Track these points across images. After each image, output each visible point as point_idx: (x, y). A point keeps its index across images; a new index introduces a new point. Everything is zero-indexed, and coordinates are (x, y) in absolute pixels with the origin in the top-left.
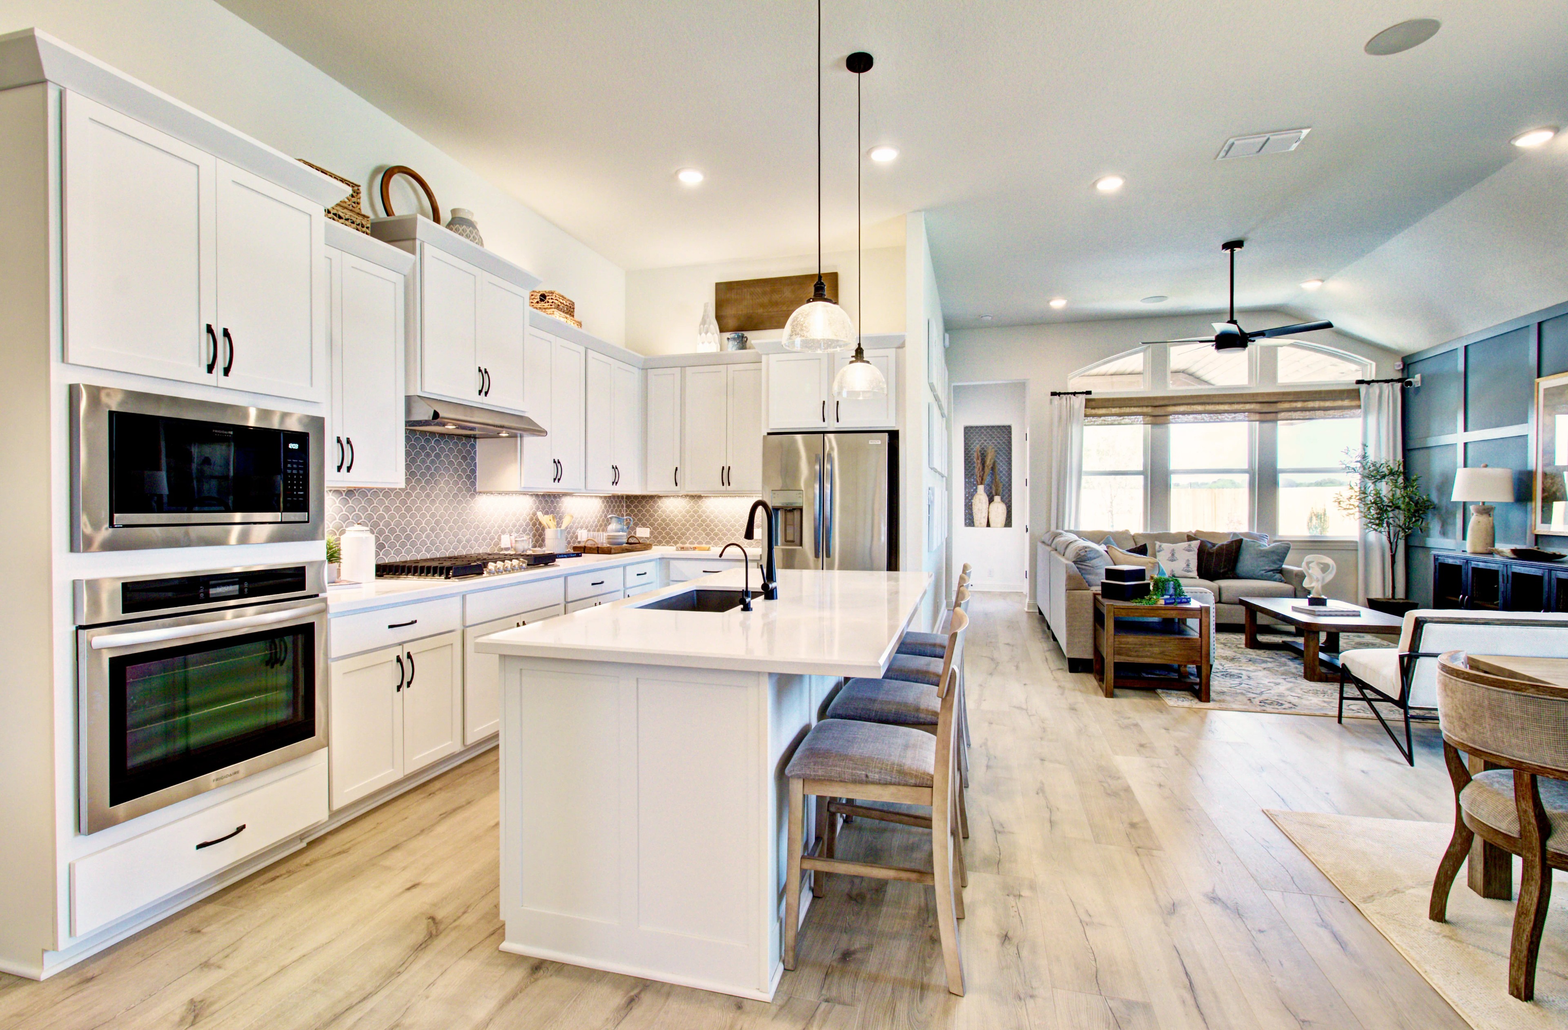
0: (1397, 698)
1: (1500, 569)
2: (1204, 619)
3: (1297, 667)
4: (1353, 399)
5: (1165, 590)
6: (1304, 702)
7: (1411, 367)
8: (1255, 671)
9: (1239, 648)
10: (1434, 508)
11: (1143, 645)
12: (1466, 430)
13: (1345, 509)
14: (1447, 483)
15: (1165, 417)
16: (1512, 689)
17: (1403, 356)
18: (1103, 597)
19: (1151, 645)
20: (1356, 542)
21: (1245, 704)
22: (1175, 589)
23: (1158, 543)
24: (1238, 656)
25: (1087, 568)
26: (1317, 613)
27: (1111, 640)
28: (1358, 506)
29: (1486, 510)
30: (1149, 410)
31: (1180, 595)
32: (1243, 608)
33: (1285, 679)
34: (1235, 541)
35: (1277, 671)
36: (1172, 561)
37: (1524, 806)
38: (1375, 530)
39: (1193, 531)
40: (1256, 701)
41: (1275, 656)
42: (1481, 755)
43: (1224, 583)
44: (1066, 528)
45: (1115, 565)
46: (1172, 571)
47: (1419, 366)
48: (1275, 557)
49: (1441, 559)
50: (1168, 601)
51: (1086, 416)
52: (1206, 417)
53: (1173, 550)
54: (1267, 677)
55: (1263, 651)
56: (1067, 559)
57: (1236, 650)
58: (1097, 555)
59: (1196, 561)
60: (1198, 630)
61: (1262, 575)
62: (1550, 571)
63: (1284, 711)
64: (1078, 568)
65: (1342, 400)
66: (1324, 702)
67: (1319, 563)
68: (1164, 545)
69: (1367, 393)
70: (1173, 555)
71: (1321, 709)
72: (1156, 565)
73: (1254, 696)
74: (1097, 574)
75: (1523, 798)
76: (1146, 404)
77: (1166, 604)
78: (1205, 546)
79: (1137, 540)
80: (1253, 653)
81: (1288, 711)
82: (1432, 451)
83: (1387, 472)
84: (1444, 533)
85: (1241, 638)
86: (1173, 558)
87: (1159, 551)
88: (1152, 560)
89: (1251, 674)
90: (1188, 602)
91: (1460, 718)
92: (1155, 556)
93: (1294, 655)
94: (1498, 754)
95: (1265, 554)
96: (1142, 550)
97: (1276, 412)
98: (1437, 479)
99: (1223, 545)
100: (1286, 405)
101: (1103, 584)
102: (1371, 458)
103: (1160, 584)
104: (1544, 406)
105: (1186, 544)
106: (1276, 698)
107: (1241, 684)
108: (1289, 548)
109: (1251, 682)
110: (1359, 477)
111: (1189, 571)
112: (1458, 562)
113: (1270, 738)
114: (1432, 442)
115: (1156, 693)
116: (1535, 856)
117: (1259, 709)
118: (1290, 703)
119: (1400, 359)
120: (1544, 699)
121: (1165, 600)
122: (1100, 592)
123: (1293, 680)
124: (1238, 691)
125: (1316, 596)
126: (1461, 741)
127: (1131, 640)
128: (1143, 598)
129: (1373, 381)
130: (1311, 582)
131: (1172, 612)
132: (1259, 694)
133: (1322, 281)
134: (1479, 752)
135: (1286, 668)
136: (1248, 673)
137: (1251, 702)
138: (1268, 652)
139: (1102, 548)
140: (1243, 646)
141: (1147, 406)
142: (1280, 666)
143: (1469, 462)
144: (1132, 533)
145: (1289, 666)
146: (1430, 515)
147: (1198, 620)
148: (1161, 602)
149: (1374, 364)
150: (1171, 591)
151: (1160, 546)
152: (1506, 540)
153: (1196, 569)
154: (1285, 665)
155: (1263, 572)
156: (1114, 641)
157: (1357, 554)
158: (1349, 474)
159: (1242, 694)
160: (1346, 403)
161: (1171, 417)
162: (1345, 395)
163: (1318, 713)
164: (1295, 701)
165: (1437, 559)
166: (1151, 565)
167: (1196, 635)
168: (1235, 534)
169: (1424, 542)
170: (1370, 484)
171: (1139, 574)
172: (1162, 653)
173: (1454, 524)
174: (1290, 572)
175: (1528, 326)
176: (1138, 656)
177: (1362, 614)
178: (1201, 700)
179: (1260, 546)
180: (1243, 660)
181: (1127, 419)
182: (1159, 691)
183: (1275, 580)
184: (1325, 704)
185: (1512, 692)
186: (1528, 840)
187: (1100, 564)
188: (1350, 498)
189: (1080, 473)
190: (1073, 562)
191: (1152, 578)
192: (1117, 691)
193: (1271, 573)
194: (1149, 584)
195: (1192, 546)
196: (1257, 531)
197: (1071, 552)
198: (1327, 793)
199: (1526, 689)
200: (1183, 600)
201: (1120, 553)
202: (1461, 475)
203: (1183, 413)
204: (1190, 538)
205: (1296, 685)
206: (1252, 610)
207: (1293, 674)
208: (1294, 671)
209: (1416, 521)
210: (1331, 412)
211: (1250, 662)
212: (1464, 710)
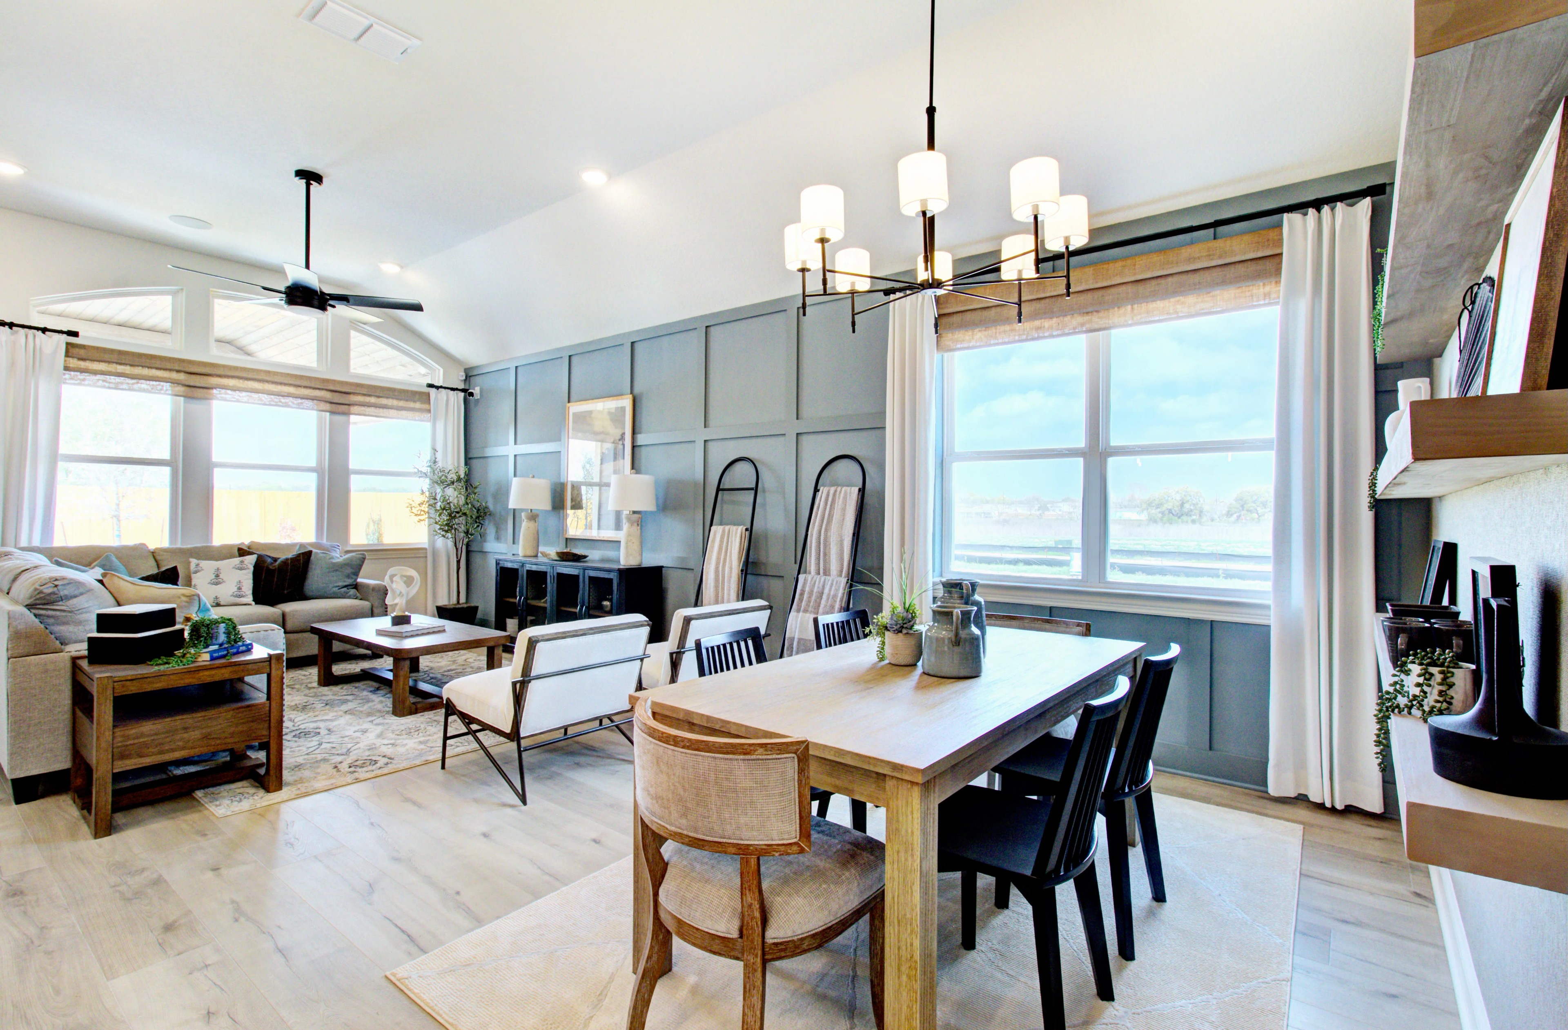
0: (508, 730)
1: (548, 571)
2: (274, 673)
3: (382, 701)
4: (423, 402)
5: (212, 638)
6: (401, 750)
7: (472, 378)
8: (336, 718)
9: (310, 688)
10: (490, 515)
11: (173, 732)
12: (515, 443)
13: (416, 515)
14: (502, 492)
15: (205, 390)
16: (740, 754)
17: (467, 367)
18: (91, 663)
19: (186, 728)
20: (425, 549)
21: (331, 777)
22: (228, 633)
23: (194, 562)
24: (311, 700)
25: (58, 613)
26: (404, 635)
27: (108, 735)
28: (428, 513)
29: (533, 517)
30: (182, 377)
31: (235, 641)
32: (316, 638)
33: (372, 721)
34: (303, 553)
35: (362, 712)
36: (217, 584)
37: (749, 899)
38: (443, 536)
39: (247, 542)
40: (344, 767)
41: (355, 691)
42: (703, 846)
43: (291, 607)
44: (24, 543)
45: (119, 604)
46: (217, 598)
47: (478, 380)
48: (349, 571)
49: (503, 564)
50: (215, 655)
51: (66, 368)
52: (265, 398)
53: (218, 569)
54: (351, 725)
55: (340, 687)
56: (17, 602)
57: (307, 691)
58: (81, 590)
59: (251, 581)
60: (265, 690)
61: (334, 593)
62: (585, 569)
63: (379, 772)
64: (36, 615)
65: (415, 402)
66: (421, 742)
67: (402, 576)
68: (204, 564)
69: (436, 398)
70: (217, 576)
71: (420, 755)
72: (193, 598)
73: (339, 759)
74: (80, 623)
75: (750, 890)
76: (177, 368)
77: (212, 659)
78: (264, 562)
79: (158, 558)
80: (329, 692)
81: (385, 770)
82: (489, 459)
83: (455, 478)
84: (498, 538)
85: (313, 673)
86: (217, 580)
87: (196, 572)
88: (187, 591)
89: (332, 725)
90: (249, 649)
91: (681, 800)
92: (189, 583)
93: (376, 685)
94: (724, 840)
95: (336, 568)
96: (170, 576)
97: (349, 405)
98: (492, 489)
99: (287, 559)
100: (360, 399)
101: (91, 640)
102: (440, 464)
103: (203, 630)
104: (573, 429)
105: (237, 560)
106: (367, 753)
107: (320, 744)
108: (364, 559)
109: (333, 738)
110: (428, 481)
111: (242, 596)
112: (515, 566)
113: (372, 824)
114: (489, 452)
115: (194, 798)
116: (756, 956)
117: (349, 778)
118: (384, 756)
119: (463, 370)
120: (772, 759)
121: (211, 653)
122: (86, 653)
123: (380, 720)
124: (319, 757)
125: (400, 614)
126: (680, 831)
127: (148, 728)
128: (173, 655)
129: (441, 387)
130: (394, 599)
131: (223, 671)
132: (346, 754)
133: (402, 267)
134: (701, 843)
135: (370, 704)
136: (328, 723)
137: (338, 771)
138: (345, 686)
139: (90, 577)
140: (315, 684)
141: (178, 371)
142: (363, 704)
143: (518, 473)
144: (152, 546)
145: (373, 701)
146: (487, 522)
147: (265, 676)
148: (207, 657)
149: (442, 370)
150: (222, 638)
151: (198, 565)
152: (548, 543)
153: (251, 592)
154: (368, 701)
155: (335, 589)
156: (114, 738)
157: (426, 562)
158: (422, 479)
159: (325, 760)
160: (418, 405)
161: (215, 391)
162: (417, 397)
163: (418, 762)
164: (388, 751)
165: (499, 563)
166: (184, 599)
167: (261, 697)
168: (302, 545)
169: (482, 547)
170: (439, 490)
171: (167, 617)
172: (206, 737)
173: (507, 529)
174: (366, 586)
175: (561, 357)
176: (161, 752)
177: (447, 628)
178: (268, 790)
179: (332, 558)
180: (319, 706)
181: (144, 385)
182: (199, 794)
183: (349, 597)
184: (422, 746)
185: (742, 757)
186: (750, 938)
187: (86, 605)
188: (422, 504)
189: (54, 458)
190: (26, 606)
191: (188, 619)
192: (120, 818)
193: (345, 589)
194: (182, 630)
195: (246, 562)
196: (327, 541)
197: (23, 589)
198: (458, 893)
199: (755, 751)
200: (241, 649)
201: (127, 584)
202: (516, 484)
203: (234, 389)
204: (242, 552)
205: (386, 726)
206: (327, 638)
207: (379, 711)
208: (379, 706)
209: (478, 526)
210: (404, 413)
211: (328, 707)
212: (685, 790)
